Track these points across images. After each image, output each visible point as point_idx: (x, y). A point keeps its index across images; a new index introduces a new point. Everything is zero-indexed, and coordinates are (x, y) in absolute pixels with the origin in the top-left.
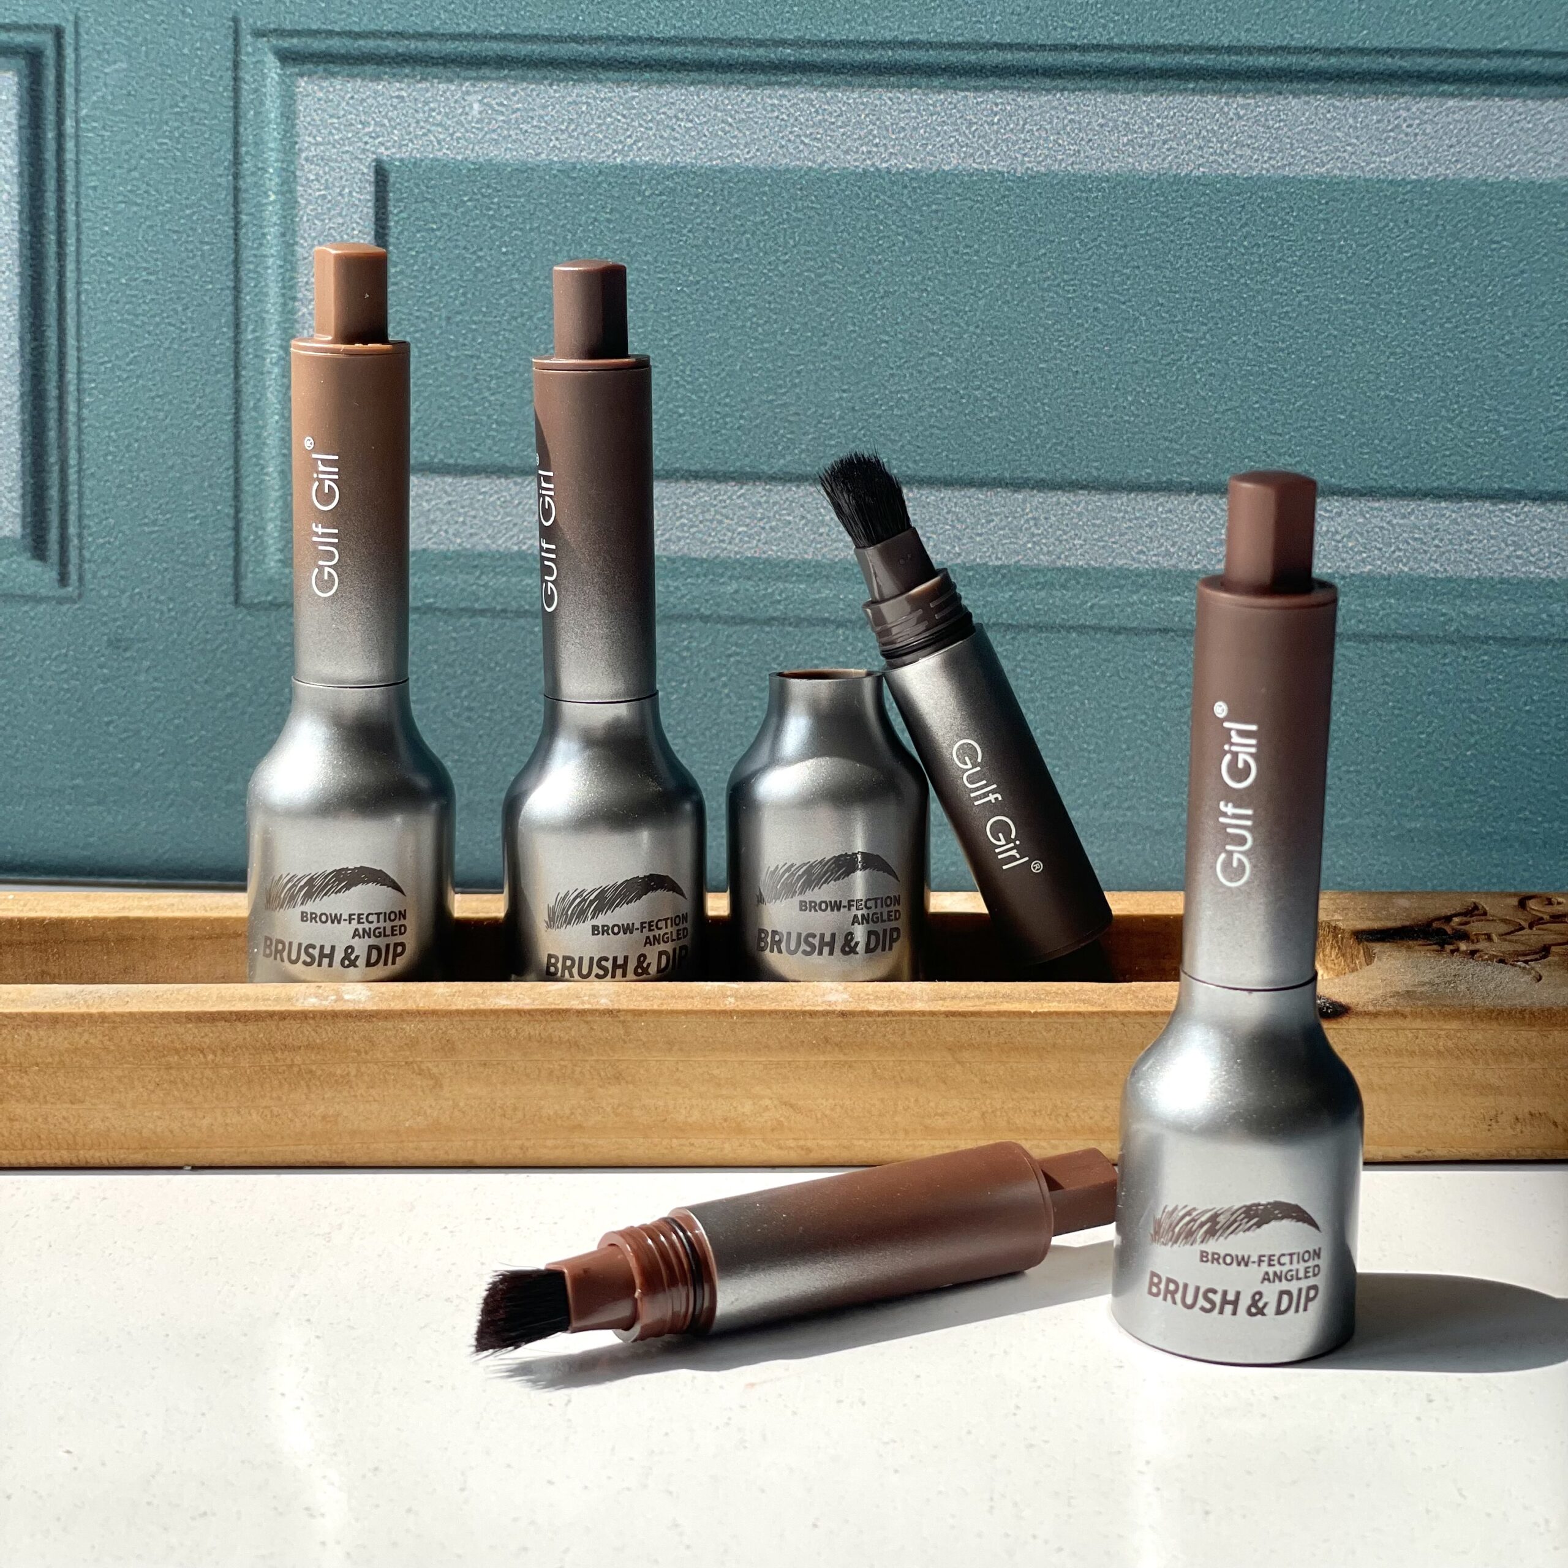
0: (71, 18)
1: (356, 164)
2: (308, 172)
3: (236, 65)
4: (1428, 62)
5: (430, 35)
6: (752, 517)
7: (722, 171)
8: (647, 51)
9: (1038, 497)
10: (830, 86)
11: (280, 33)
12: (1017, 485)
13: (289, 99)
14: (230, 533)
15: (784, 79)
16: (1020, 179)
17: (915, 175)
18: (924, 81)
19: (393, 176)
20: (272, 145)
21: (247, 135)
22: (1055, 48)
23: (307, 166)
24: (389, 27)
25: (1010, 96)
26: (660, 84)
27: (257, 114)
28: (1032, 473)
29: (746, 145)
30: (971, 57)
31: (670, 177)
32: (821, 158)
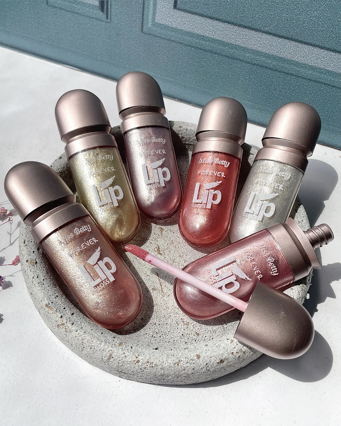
6: (257, 40)
9: (326, 52)
12: (322, 48)
14: (141, 16)
28: (327, 46)
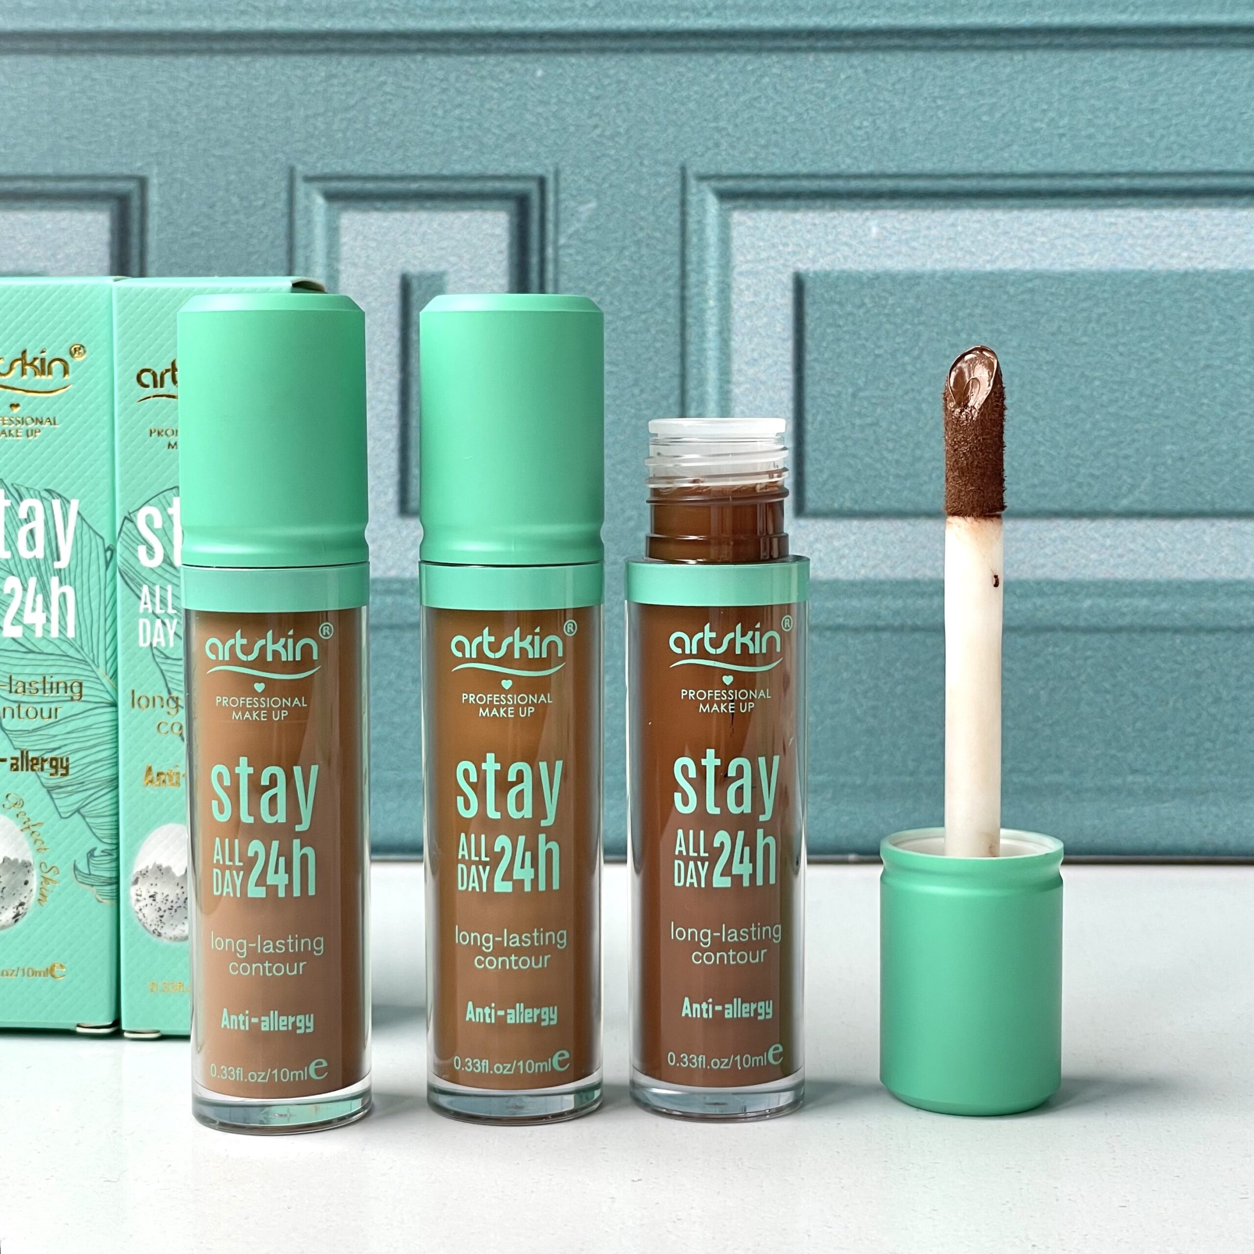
0: (551, 169)
1: (779, 276)
2: (739, 282)
3: (683, 203)
5: (837, 176)
7: (1072, 274)
8: (1009, 184)
10: (1156, 207)
11: (719, 177)
13: (725, 229)
15: (1120, 202)
17: (1226, 273)
18: (1230, 202)
19: (809, 285)
20: (712, 263)
21: (693, 256)
23: (739, 279)
24: (805, 170)
26: (1021, 208)
27: (701, 239)
31: (1030, 280)
32: (1150, 263)
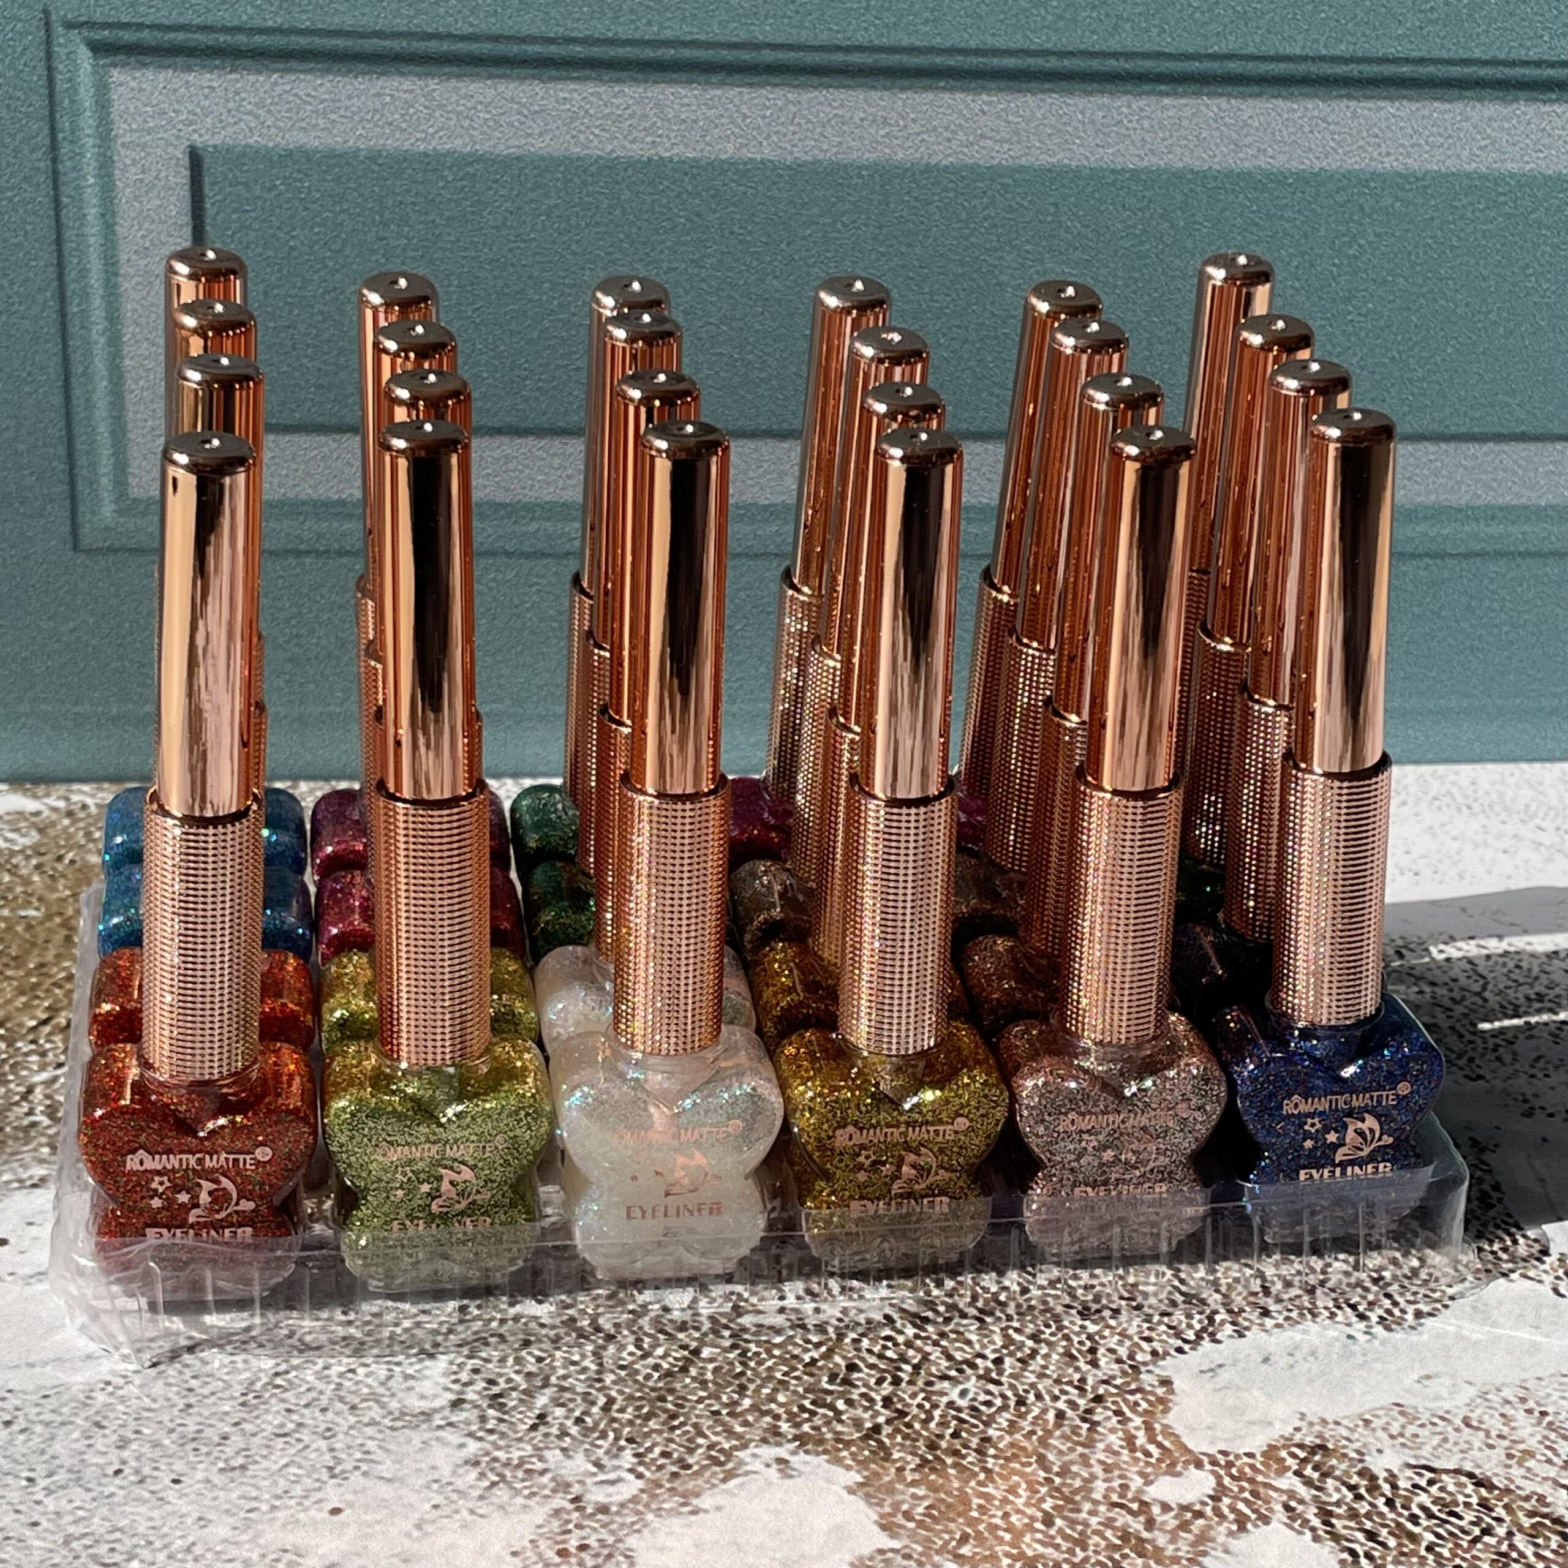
1: (170, 149)
2: (124, 157)
3: (49, 55)
4: (1148, 64)
5: (237, 29)
7: (518, 158)
8: (446, 46)
10: (618, 81)
11: (92, 25)
13: (102, 90)
15: (575, 74)
16: (789, 168)
17: (695, 163)
18: (702, 78)
19: (207, 162)
20: (88, 131)
21: (64, 123)
22: (822, 48)
23: (123, 152)
24: (197, 21)
25: (780, 92)
26: (459, 77)
27: (73, 102)
29: (541, 135)
30: (745, 56)
31: (471, 164)
32: (609, 148)
